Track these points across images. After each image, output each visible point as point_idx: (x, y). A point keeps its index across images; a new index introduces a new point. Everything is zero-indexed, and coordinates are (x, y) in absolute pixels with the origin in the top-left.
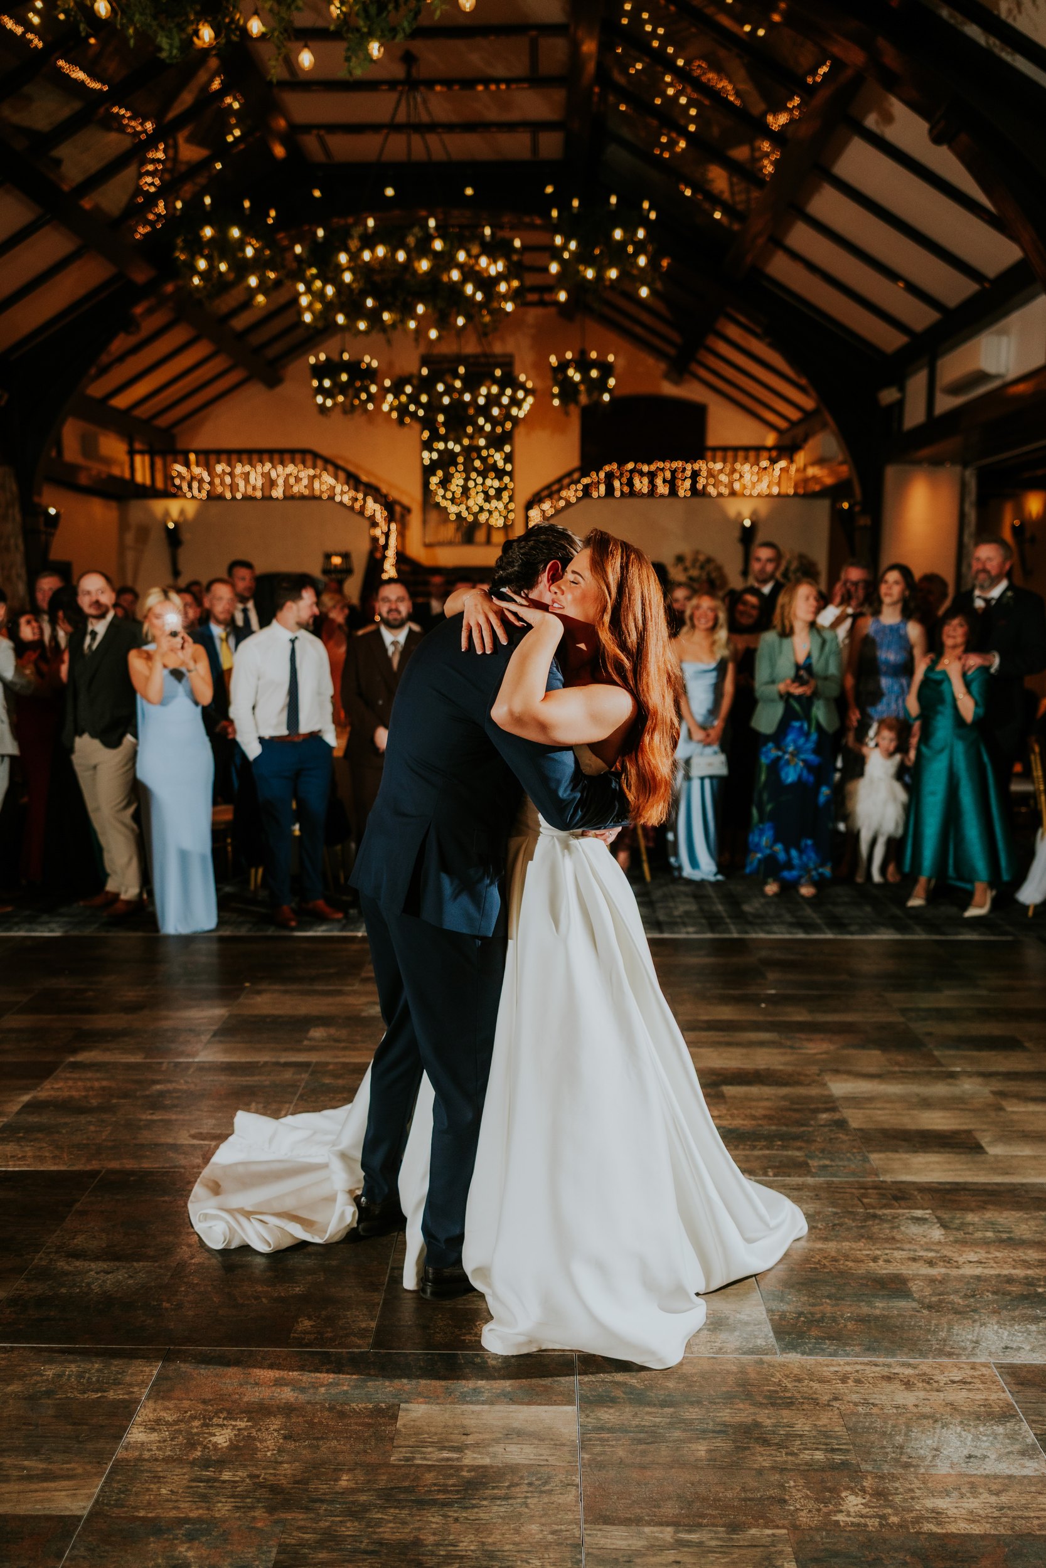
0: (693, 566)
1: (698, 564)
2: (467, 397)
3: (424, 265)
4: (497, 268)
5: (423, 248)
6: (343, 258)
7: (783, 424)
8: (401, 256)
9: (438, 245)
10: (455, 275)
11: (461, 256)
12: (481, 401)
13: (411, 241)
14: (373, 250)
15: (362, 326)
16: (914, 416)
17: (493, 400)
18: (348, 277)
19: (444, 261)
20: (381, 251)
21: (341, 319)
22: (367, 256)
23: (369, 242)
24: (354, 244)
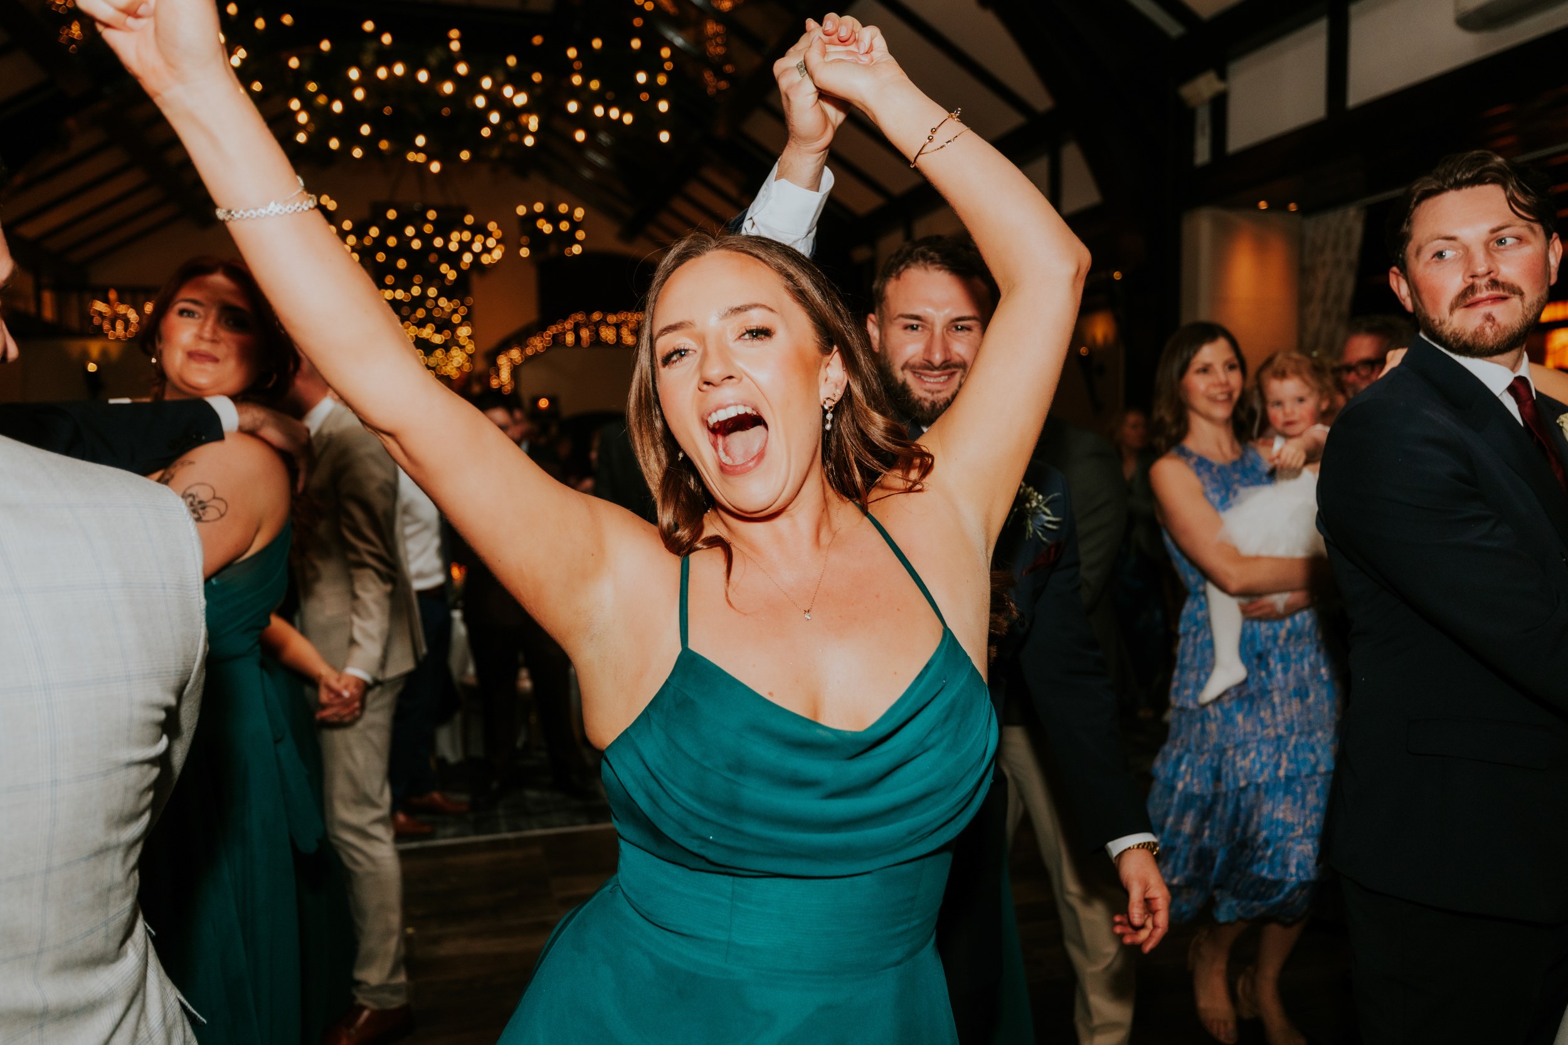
2: (438, 242)
3: (448, 88)
4: (521, 100)
5: (443, 71)
6: (354, 74)
8: (423, 76)
9: (462, 69)
10: (480, 102)
11: (487, 83)
12: (453, 247)
13: (433, 60)
14: (390, 67)
15: (357, 153)
17: (465, 247)
18: (359, 94)
19: (468, 86)
20: (399, 69)
21: (334, 144)
22: (382, 73)
23: (387, 58)
24: (368, 59)
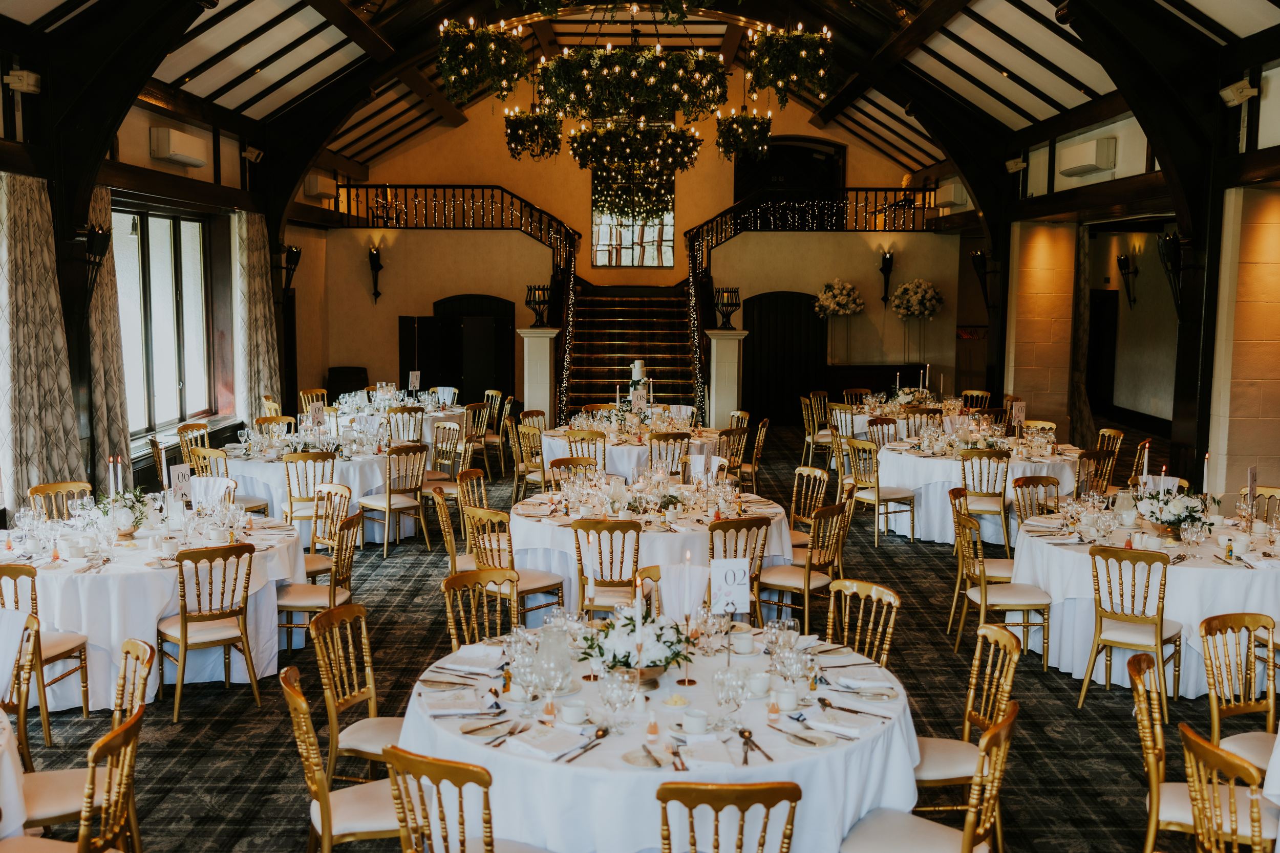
0: (841, 294)
1: (845, 292)
7: (916, 167)
16: (1037, 186)
